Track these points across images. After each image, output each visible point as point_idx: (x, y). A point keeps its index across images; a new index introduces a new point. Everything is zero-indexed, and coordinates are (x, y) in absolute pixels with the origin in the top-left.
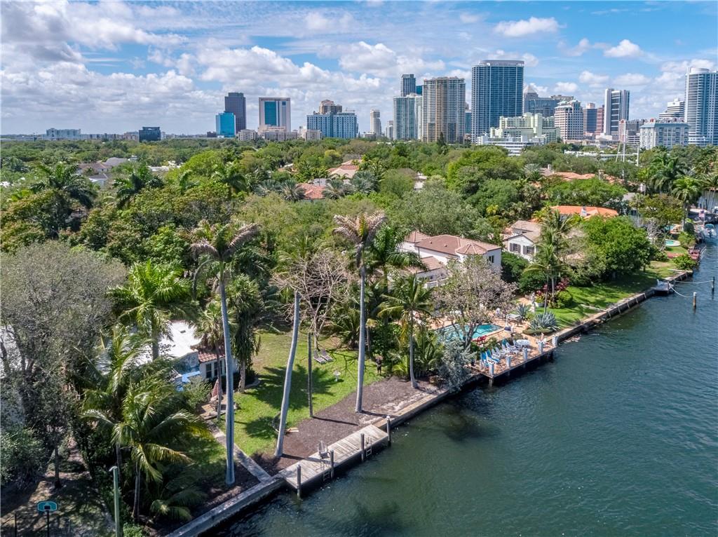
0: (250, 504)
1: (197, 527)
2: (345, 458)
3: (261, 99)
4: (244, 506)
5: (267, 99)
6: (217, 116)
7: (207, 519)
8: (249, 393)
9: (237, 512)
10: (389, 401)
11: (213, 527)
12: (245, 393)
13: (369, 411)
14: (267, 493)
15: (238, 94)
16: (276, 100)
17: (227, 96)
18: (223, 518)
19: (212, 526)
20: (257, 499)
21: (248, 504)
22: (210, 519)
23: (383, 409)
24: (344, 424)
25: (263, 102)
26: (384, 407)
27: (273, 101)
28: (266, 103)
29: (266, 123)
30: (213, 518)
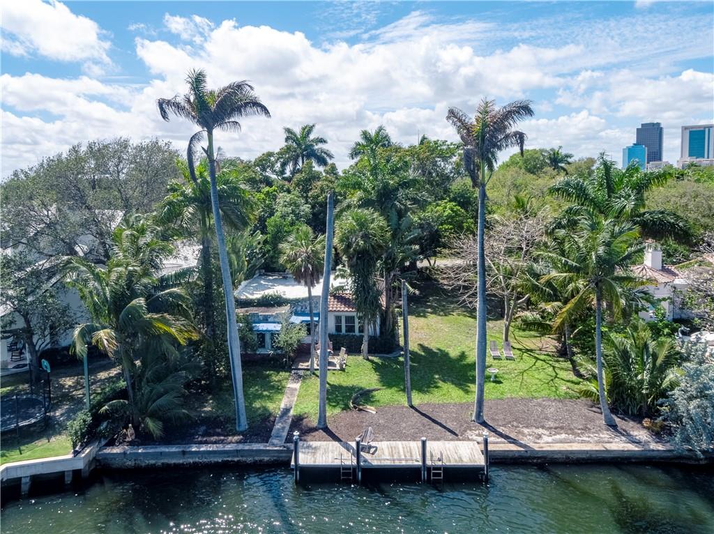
0: (238, 461)
1: (161, 453)
2: (388, 463)
3: (685, 128)
4: (230, 459)
5: (692, 127)
6: (624, 149)
7: (177, 450)
8: (372, 362)
9: (218, 462)
10: (543, 427)
11: (183, 464)
12: (368, 359)
13: (496, 427)
14: (266, 459)
15: (653, 124)
16: (705, 127)
17: (640, 127)
18: (197, 460)
19: (181, 461)
20: (250, 460)
21: (236, 459)
22: (179, 452)
23: (519, 432)
24: (439, 428)
25: (688, 131)
26: (526, 431)
27: (702, 129)
28: (690, 132)
29: (690, 156)
30: (184, 453)
